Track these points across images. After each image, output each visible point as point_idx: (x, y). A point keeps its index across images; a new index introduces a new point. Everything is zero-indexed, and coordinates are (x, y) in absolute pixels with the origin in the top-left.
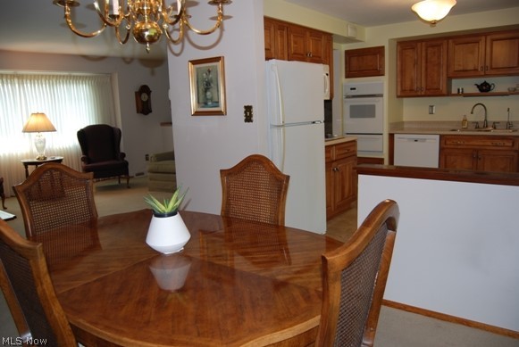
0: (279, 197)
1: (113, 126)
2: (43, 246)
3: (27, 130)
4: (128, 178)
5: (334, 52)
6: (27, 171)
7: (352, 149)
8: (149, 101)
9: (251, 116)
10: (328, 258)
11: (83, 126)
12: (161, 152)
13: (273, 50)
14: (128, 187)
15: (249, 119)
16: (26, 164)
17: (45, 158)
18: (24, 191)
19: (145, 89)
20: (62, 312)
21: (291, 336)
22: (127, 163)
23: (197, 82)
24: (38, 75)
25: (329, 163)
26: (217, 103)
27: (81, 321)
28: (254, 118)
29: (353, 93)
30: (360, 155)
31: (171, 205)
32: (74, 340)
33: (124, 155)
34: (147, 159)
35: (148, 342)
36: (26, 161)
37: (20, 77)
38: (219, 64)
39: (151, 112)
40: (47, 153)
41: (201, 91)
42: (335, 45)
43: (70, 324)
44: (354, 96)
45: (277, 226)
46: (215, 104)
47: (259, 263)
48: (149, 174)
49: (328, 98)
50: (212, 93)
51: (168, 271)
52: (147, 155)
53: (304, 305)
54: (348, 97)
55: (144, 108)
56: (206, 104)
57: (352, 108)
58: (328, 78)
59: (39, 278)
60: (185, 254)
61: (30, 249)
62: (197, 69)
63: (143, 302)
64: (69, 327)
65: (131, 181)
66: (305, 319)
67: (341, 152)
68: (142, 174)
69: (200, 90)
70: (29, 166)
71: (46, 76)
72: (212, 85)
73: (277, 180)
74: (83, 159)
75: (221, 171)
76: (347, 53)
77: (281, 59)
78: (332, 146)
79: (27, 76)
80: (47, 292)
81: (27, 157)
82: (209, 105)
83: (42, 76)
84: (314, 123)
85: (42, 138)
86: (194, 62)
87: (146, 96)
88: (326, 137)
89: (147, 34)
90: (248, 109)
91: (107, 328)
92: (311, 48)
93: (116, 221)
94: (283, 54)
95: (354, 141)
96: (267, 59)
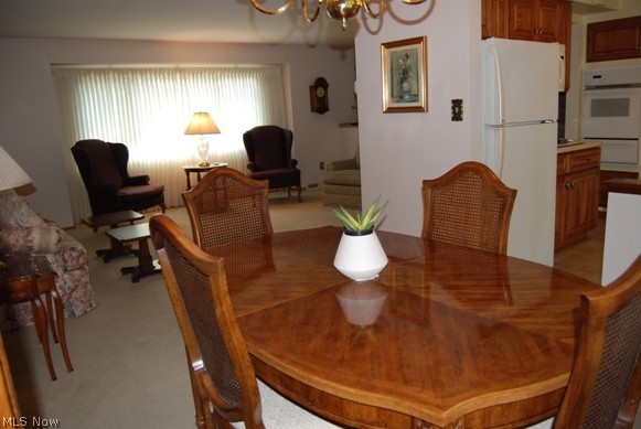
0: (501, 218)
1: (283, 127)
2: (225, 261)
3: (190, 132)
4: (300, 190)
5: (573, 26)
6: (188, 179)
7: (593, 159)
8: (325, 97)
9: (460, 112)
10: (590, 299)
11: (250, 127)
12: (339, 159)
13: (489, 26)
14: (300, 200)
15: (457, 116)
16: (188, 171)
17: (208, 165)
18: (194, 199)
19: (321, 83)
20: (242, 340)
21: (526, 397)
22: (299, 172)
23: (392, 70)
24: (202, 69)
25: (561, 177)
26: (416, 97)
27: (262, 351)
28: (464, 116)
29: (598, 82)
30: (603, 167)
31: (366, 221)
32: (253, 373)
33: (295, 162)
34: (322, 168)
35: (344, 384)
36: (187, 167)
37: (182, 71)
38: (419, 47)
39: (328, 110)
40: (209, 159)
41: (395, 82)
42: (575, 17)
43: (249, 353)
44: (598, 87)
45: (496, 255)
46: (413, 98)
47: (477, 300)
48: (325, 186)
49: (563, 90)
50: (410, 84)
51: (362, 302)
52: (322, 163)
53: (542, 359)
54: (589, 88)
55: (320, 106)
56: (401, 97)
57: (594, 102)
58: (563, 62)
59: (219, 298)
60: (379, 283)
61: (211, 264)
62: (392, 54)
63: (334, 336)
64: (248, 358)
65: (303, 194)
66: (545, 377)
67: (578, 163)
68: (316, 185)
69: (395, 79)
70: (191, 173)
71: (210, 69)
72: (410, 73)
73: (500, 195)
74: (249, 167)
75: (424, 182)
76: (591, 27)
77: (499, 37)
78: (566, 154)
79: (189, 69)
80: (227, 315)
81: (189, 164)
82: (406, 100)
83: (206, 69)
84: (543, 122)
85: (204, 142)
86: (388, 45)
87: (323, 91)
88: (559, 142)
89: (343, 6)
90: (457, 104)
91: (293, 363)
92: (541, 22)
93: (294, 239)
94: (502, 31)
95: (598, 148)
96: (484, 38)
